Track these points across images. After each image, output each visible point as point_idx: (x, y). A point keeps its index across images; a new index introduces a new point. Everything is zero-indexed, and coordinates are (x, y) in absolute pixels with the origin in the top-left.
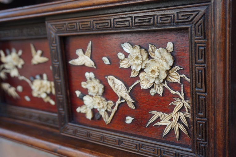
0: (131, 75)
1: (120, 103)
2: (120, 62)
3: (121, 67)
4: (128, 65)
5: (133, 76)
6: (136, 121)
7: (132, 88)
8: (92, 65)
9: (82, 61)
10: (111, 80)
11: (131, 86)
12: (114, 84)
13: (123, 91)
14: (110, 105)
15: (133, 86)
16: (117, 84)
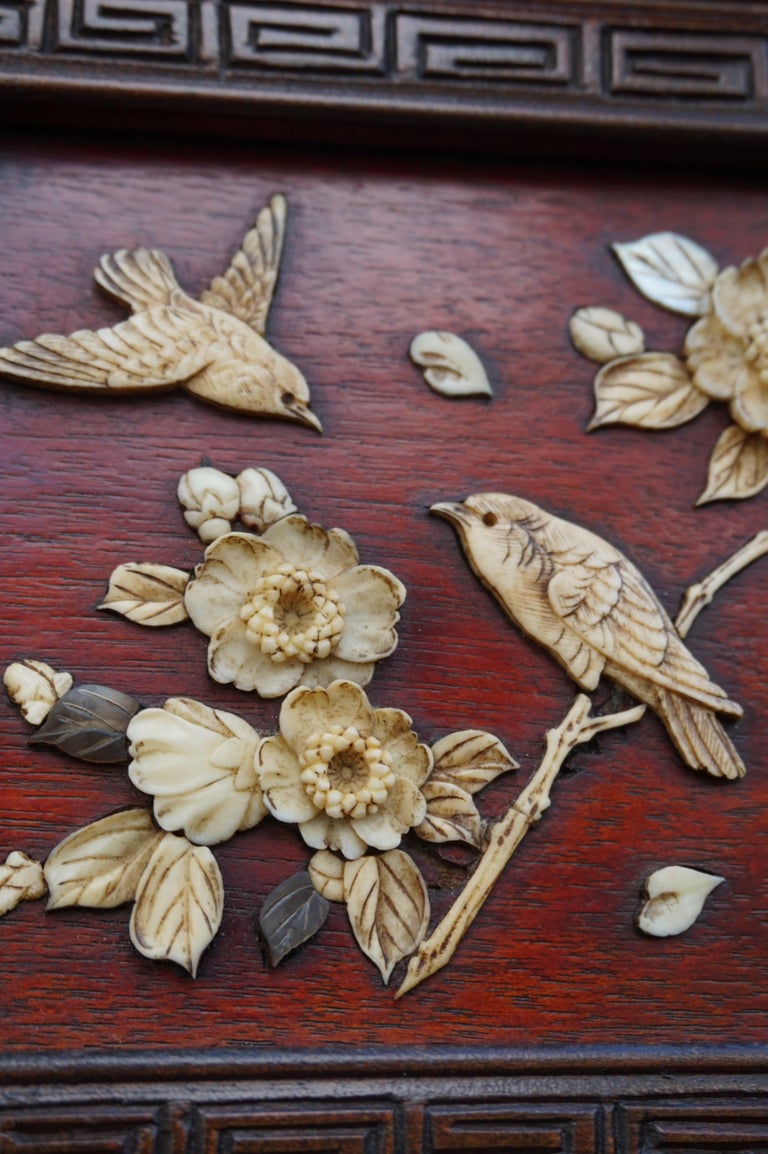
0: (712, 483)
1: (587, 736)
2: (598, 380)
3: (612, 418)
4: (680, 407)
5: (727, 492)
6: (744, 900)
7: (718, 593)
8: (288, 397)
9: (168, 352)
10: (503, 525)
11: (698, 579)
12: (537, 564)
13: (638, 615)
14: (465, 773)
15: (719, 577)
16: (571, 558)
